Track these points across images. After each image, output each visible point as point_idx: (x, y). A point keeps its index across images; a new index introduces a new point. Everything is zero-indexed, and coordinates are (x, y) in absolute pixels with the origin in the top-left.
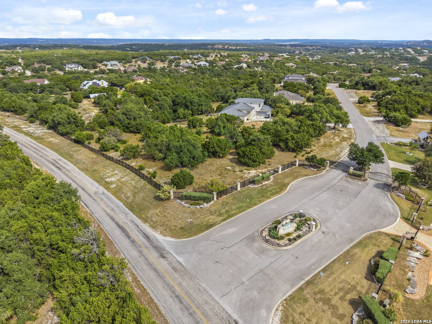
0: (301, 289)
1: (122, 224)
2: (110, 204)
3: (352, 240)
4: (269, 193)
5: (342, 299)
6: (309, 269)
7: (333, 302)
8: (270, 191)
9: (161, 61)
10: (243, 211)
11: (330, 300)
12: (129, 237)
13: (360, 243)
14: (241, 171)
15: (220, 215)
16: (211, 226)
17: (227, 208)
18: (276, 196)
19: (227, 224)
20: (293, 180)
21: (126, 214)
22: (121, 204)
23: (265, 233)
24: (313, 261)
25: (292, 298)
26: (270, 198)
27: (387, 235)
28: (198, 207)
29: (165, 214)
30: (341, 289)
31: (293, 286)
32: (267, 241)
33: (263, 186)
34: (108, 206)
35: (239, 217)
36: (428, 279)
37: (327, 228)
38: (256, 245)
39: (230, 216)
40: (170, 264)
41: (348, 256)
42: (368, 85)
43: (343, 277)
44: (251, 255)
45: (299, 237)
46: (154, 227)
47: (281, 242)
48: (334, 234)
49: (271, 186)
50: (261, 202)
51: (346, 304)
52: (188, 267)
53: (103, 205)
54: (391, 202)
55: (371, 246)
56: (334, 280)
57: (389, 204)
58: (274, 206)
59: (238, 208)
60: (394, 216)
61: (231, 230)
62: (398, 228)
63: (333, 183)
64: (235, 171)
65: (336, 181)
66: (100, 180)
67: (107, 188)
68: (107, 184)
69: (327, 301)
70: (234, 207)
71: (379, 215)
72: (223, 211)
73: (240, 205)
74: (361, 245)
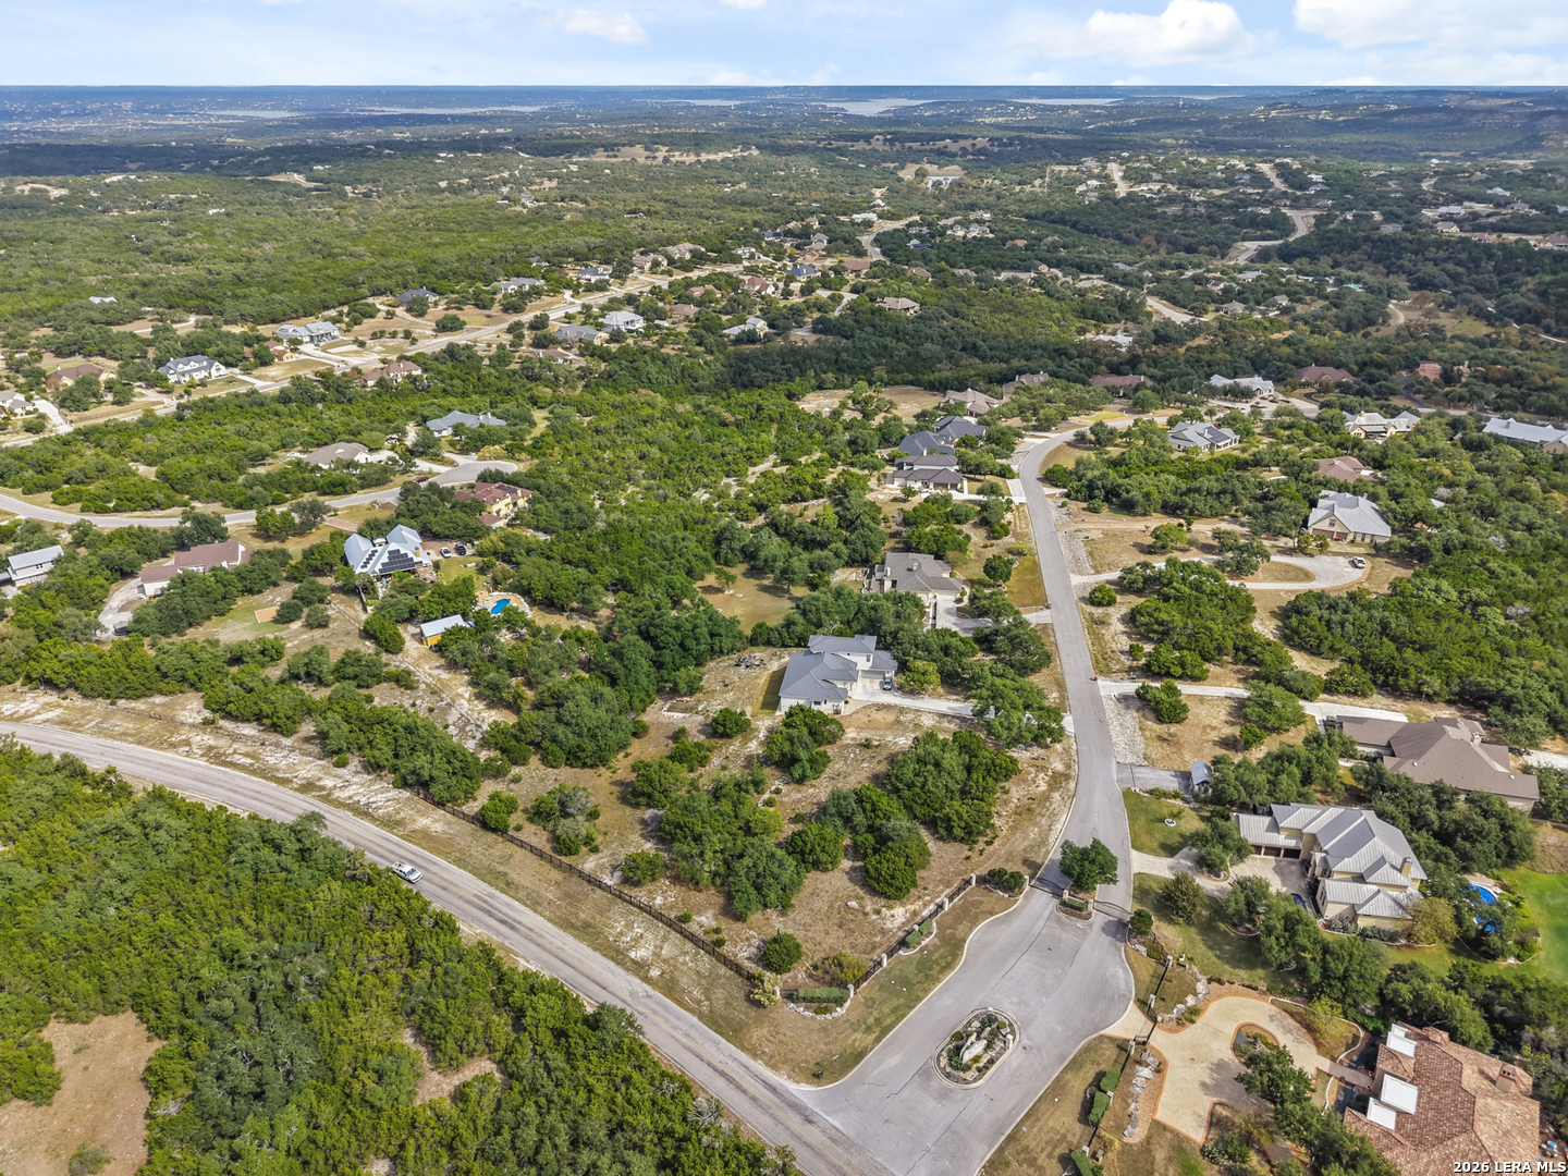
0: (1001, 1149)
1: (721, 1067)
2: (680, 1024)
3: (1063, 1058)
4: (936, 968)
5: (1050, 1156)
6: (1009, 1116)
7: (1039, 1162)
8: (936, 962)
9: (477, 306)
10: (903, 1016)
11: (1035, 1159)
12: (744, 1092)
13: (1074, 1061)
14: (878, 912)
15: (869, 1029)
16: (859, 1056)
17: (876, 1013)
18: (947, 974)
19: (885, 1046)
20: (971, 929)
21: (717, 1044)
22: (695, 1019)
23: (944, 1062)
24: (1013, 1102)
25: (991, 1162)
26: (939, 980)
27: (1112, 1039)
28: (828, 1016)
29: (780, 1037)
30: (1047, 1143)
31: (991, 1146)
32: (948, 1076)
33: (922, 950)
34: (674, 1027)
35: (899, 1032)
36: (1154, 1111)
37: (1029, 1038)
38: (934, 1084)
39: (885, 1031)
40: (824, 1132)
41: (1058, 1087)
42: (1118, 496)
43: (1051, 1124)
44: (931, 1103)
45: (992, 1062)
46: (774, 1067)
47: (969, 1075)
48: (1039, 1050)
49: (937, 948)
50: (926, 991)
51: (1054, 1161)
52: (850, 1132)
53: (666, 1027)
54: (1124, 968)
55: (1088, 1065)
56: (1040, 1129)
57: (1121, 972)
58: (948, 1001)
59: (894, 1011)
60: (1124, 998)
61: (893, 1061)
62: (1129, 1023)
63: (1037, 929)
64: (866, 914)
65: (1041, 923)
66: (617, 955)
67: (647, 979)
68: (639, 968)
69: (1032, 1162)
70: (886, 1010)
71: (1103, 1000)
72: (872, 1020)
73: (895, 1002)
74: (1075, 1065)
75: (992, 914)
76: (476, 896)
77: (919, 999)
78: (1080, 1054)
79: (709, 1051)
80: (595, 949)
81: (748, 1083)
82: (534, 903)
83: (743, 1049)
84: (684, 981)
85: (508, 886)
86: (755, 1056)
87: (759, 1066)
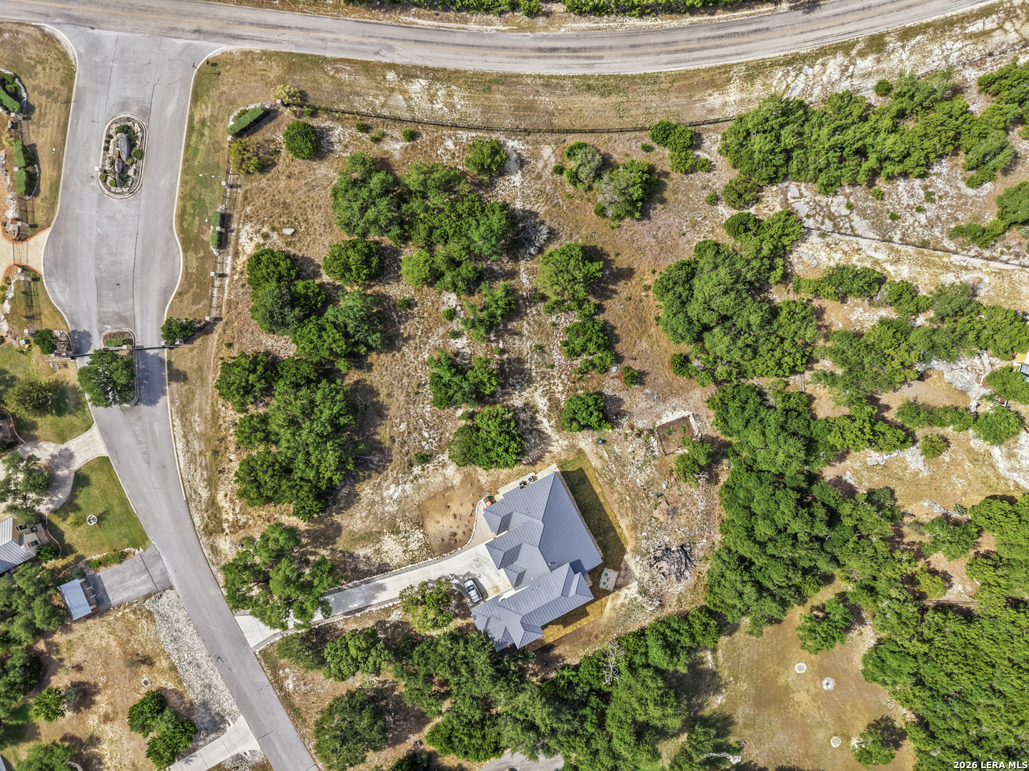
0: (70, 91)
1: (280, 31)
2: (335, 45)
3: (65, 188)
4: (190, 210)
5: (40, 105)
6: (77, 117)
7: (44, 97)
8: (193, 216)
11: (48, 97)
12: (252, 24)
15: (203, 123)
16: (196, 98)
18: (178, 209)
19: (183, 115)
21: (297, 46)
22: (329, 55)
23: (137, 128)
24: (79, 129)
25: (72, 78)
27: (44, 228)
28: (236, 113)
31: (78, 88)
32: (128, 119)
33: (210, 221)
34: (336, 40)
35: (181, 134)
37: (93, 188)
38: (135, 108)
39: (191, 128)
40: (183, 30)
41: (57, 161)
43: (50, 129)
44: (129, 93)
46: (246, 53)
48: (82, 183)
50: (184, 183)
51: (36, 104)
52: (165, 40)
53: (343, 37)
58: (164, 183)
59: (196, 150)
60: (49, 275)
61: (171, 109)
62: (36, 251)
63: (137, 299)
64: (273, 229)
65: (137, 309)
66: (435, 75)
67: (392, 66)
68: (408, 73)
69: (49, 94)
70: (202, 147)
71: (61, 259)
72: (206, 132)
73: (200, 159)
74: (55, 188)
75: (179, 294)
76: (601, 58)
77: (185, 171)
78: (56, 198)
79: (298, 37)
80: (457, 71)
81: (254, 31)
82: (549, 83)
83: (276, 53)
84: (363, 81)
85: (587, 85)
86: (264, 53)
87: (257, 47)
